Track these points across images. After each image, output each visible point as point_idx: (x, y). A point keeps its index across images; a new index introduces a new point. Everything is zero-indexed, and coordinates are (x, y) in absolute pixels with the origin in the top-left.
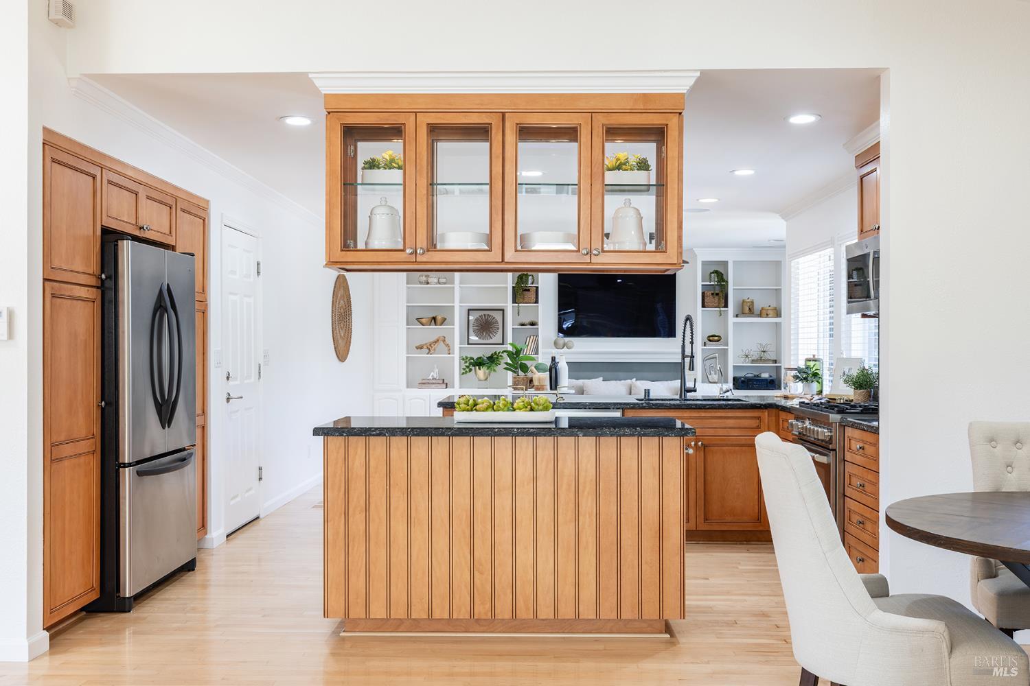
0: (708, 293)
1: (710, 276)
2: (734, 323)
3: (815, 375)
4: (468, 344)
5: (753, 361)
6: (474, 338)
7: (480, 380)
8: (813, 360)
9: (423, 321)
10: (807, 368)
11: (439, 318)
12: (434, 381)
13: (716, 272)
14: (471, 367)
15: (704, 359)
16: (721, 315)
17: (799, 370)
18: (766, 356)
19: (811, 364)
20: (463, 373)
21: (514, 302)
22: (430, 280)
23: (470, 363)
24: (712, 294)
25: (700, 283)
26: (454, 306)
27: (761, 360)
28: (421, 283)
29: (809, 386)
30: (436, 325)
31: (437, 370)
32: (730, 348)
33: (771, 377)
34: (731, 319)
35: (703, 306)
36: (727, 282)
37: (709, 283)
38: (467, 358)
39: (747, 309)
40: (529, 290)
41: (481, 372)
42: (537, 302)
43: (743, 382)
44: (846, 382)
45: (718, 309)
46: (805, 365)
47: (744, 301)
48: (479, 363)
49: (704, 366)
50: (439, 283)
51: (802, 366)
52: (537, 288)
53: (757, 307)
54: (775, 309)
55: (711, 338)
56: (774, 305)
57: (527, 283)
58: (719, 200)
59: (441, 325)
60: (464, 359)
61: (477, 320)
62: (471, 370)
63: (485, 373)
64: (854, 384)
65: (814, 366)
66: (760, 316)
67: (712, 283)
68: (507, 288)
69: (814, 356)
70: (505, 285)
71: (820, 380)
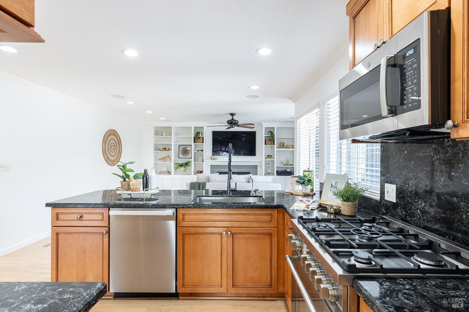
0: (267, 140)
1: (268, 133)
2: (277, 151)
3: (309, 181)
4: (179, 158)
5: (284, 165)
6: (181, 156)
7: (182, 171)
8: (308, 172)
9: (161, 149)
10: (304, 176)
11: (167, 148)
12: (164, 172)
13: (270, 131)
14: (179, 167)
15: (266, 164)
16: (272, 148)
17: (300, 177)
18: (289, 163)
19: (307, 174)
20: (175, 169)
21: (194, 142)
22: (163, 134)
23: (178, 165)
24: (269, 140)
25: (264, 136)
26: (171, 144)
27: (287, 164)
28: (160, 135)
29: (306, 188)
30: (166, 151)
31: (166, 168)
32: (275, 160)
33: (291, 171)
34: (276, 149)
35: (265, 144)
36: (274, 135)
37: (267, 136)
38: (177, 163)
39: (282, 145)
40: (200, 138)
41: (182, 168)
42: (203, 143)
43: (280, 173)
44: (335, 194)
45: (271, 145)
46: (303, 174)
47: (281, 143)
48: (181, 165)
49: (266, 167)
50: (167, 135)
51: (302, 175)
52: (203, 137)
53: (285, 145)
54: (292, 145)
55: (268, 156)
56: (292, 144)
57: (199, 135)
58: (260, 87)
59: (168, 151)
60: (176, 164)
61: (182, 149)
62: (178, 168)
63: (184, 169)
64: (342, 197)
65: (308, 175)
66: (287, 148)
67: (269, 136)
68: (191, 137)
69: (308, 169)
70: (191, 136)
71: (312, 184)
